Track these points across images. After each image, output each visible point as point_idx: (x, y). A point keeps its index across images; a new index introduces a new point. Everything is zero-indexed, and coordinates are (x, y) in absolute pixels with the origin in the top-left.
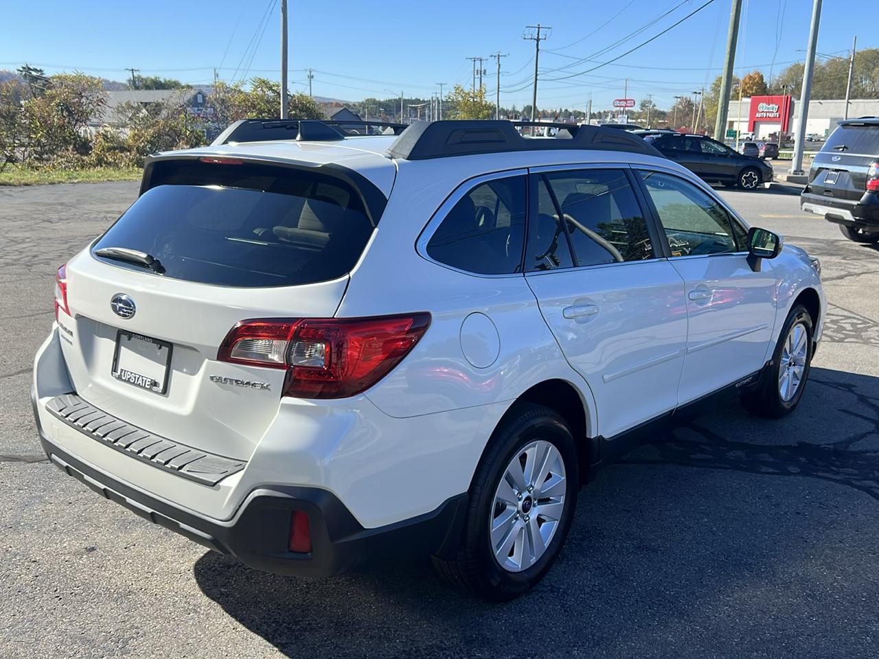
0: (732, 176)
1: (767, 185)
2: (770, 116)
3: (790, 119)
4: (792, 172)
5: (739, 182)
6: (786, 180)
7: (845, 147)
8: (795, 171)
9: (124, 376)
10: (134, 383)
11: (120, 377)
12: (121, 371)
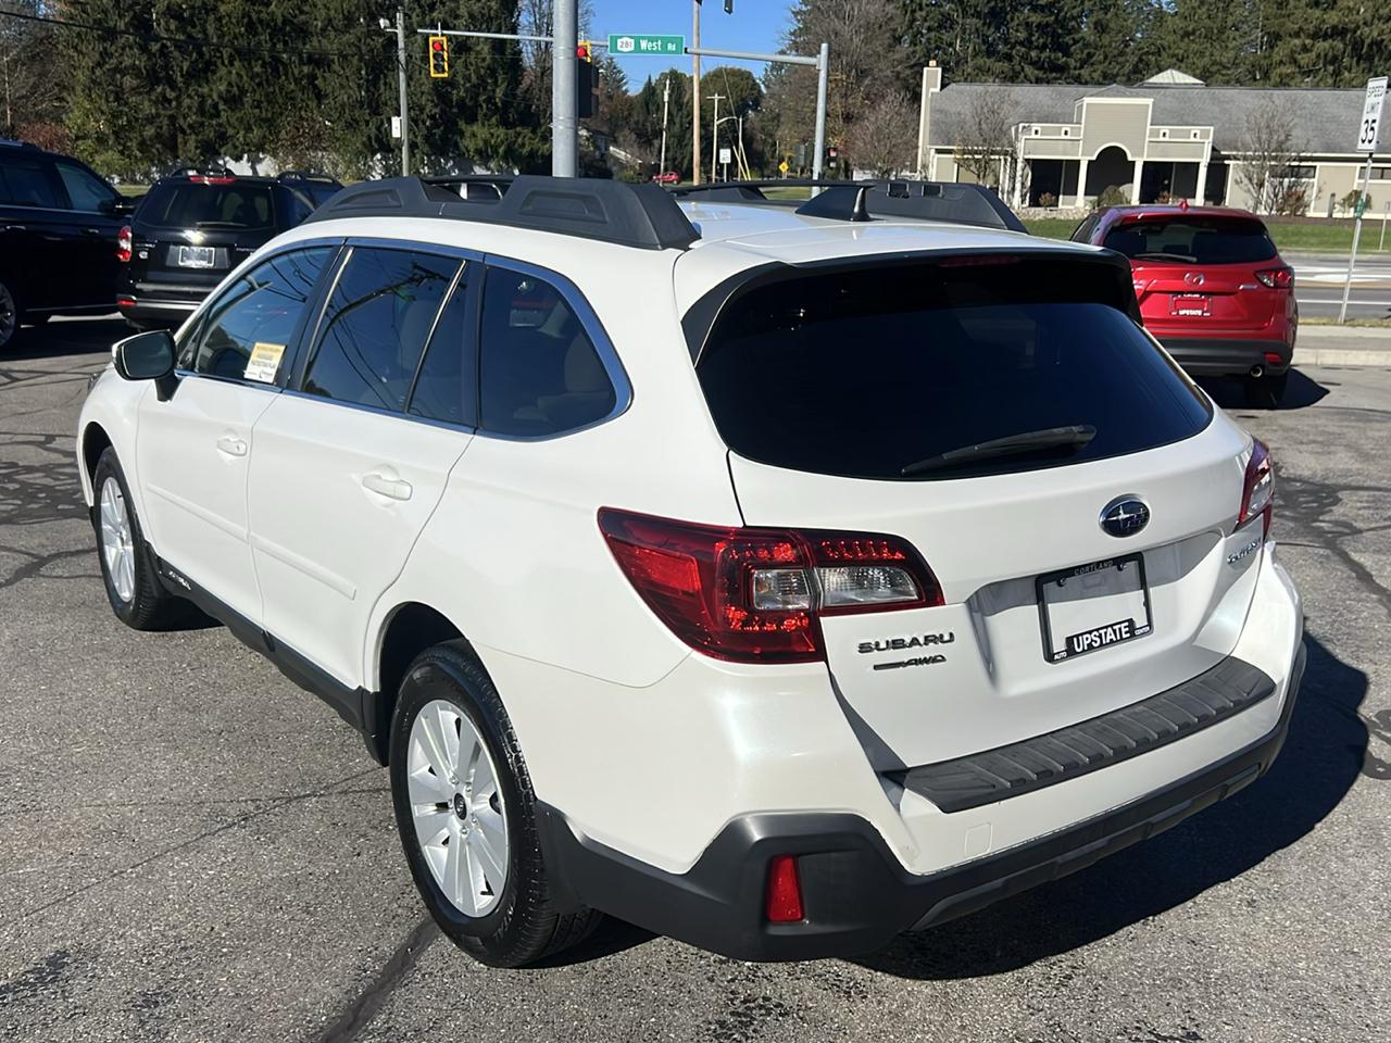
9: (1079, 647)
10: (1102, 645)
11: (1071, 652)
12: (1069, 640)
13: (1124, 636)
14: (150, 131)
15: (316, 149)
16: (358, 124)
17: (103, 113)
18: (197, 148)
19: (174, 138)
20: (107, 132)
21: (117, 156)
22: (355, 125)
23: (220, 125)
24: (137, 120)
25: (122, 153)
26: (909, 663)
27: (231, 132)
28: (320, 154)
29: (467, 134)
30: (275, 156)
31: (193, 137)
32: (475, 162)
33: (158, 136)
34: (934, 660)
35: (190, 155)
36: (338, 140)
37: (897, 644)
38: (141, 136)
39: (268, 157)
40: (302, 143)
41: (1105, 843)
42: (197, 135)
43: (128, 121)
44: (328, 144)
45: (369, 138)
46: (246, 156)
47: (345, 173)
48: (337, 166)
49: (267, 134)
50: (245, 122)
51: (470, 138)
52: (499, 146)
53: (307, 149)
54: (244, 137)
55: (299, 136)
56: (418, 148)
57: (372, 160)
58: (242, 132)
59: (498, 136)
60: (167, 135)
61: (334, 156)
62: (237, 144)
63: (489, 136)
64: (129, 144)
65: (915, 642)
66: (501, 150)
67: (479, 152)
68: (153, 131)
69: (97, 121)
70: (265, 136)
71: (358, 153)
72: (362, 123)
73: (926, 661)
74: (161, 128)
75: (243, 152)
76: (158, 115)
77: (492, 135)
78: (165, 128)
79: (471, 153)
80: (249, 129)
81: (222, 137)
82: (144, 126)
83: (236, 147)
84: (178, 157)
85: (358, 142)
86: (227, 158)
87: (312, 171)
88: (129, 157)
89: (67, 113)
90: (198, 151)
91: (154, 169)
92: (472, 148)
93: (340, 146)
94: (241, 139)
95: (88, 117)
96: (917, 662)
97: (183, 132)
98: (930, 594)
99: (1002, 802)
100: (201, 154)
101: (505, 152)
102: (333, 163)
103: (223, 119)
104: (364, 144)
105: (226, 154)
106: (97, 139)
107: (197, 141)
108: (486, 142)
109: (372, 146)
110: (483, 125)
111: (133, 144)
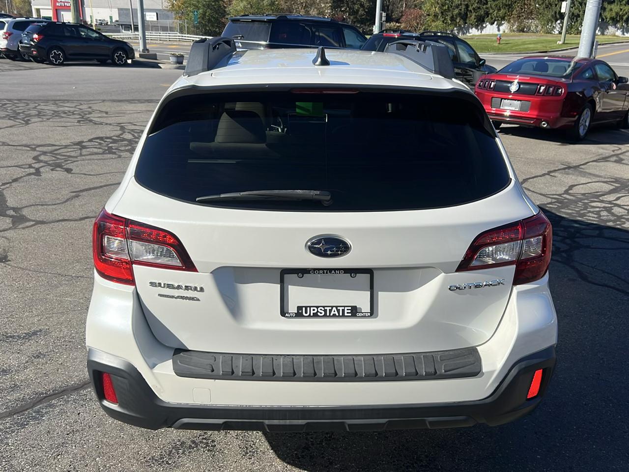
0: (108, 55)
1: (129, 61)
2: (67, 5)
3: (83, 8)
4: (141, 50)
5: (113, 60)
6: (139, 57)
7: (242, 36)
8: (143, 50)
9: (306, 313)
10: (325, 316)
11: (299, 315)
12: (300, 308)
13: (346, 314)
14: (456, 11)
15: (529, 19)
16: (551, 6)
17: (438, 4)
18: (475, 19)
19: (466, 14)
20: (438, 12)
21: (441, 23)
22: (550, 7)
23: (487, 8)
24: (452, 6)
25: (443, 22)
26: (178, 297)
27: (491, 11)
28: (530, 21)
29: (607, 10)
30: (509, 22)
31: (474, 14)
32: (609, 25)
33: (460, 14)
34: (192, 299)
35: (471, 22)
36: (540, 14)
37: (170, 286)
38: (452, 14)
39: (506, 23)
40: (523, 16)
41: (304, 423)
42: (476, 13)
43: (448, 7)
44: (535, 16)
45: (556, 13)
46: (496, 22)
47: (541, 30)
48: (538, 27)
49: (507, 11)
50: (498, 6)
51: (609, 11)
52: (624, 15)
53: (525, 19)
54: (497, 13)
55: (522, 13)
56: (579, 17)
57: (555, 24)
58: (496, 11)
59: (624, 10)
60: (463, 13)
61: (537, 22)
62: (493, 17)
63: (619, 10)
64: (447, 17)
65: (179, 287)
66: (625, 18)
67: (612, 19)
68: (457, 11)
69: (435, 8)
70: (505, 13)
71: (549, 21)
72: (554, 6)
73: (187, 298)
74: (461, 10)
75: (495, 21)
76: (461, 4)
77: (621, 9)
78: (463, 10)
79: (608, 20)
80: (499, 10)
81: (487, 14)
82: (454, 9)
83: (492, 18)
84: (466, 23)
85: (549, 14)
86: (488, 23)
87: (525, 29)
88: (446, 23)
89: (424, 5)
90: (475, 21)
91: (455, 29)
92: (609, 16)
93: (541, 17)
94: (495, 14)
95: (432, 6)
96: (182, 298)
97: (471, 11)
98: (188, 265)
99: (216, 380)
100: (476, 21)
101: (627, 19)
102: (536, 25)
103: (489, 5)
104: (552, 16)
105: (487, 22)
106: (434, 15)
107: (475, 16)
108: (617, 14)
109: (556, 16)
110: (617, 5)
111: (448, 18)
